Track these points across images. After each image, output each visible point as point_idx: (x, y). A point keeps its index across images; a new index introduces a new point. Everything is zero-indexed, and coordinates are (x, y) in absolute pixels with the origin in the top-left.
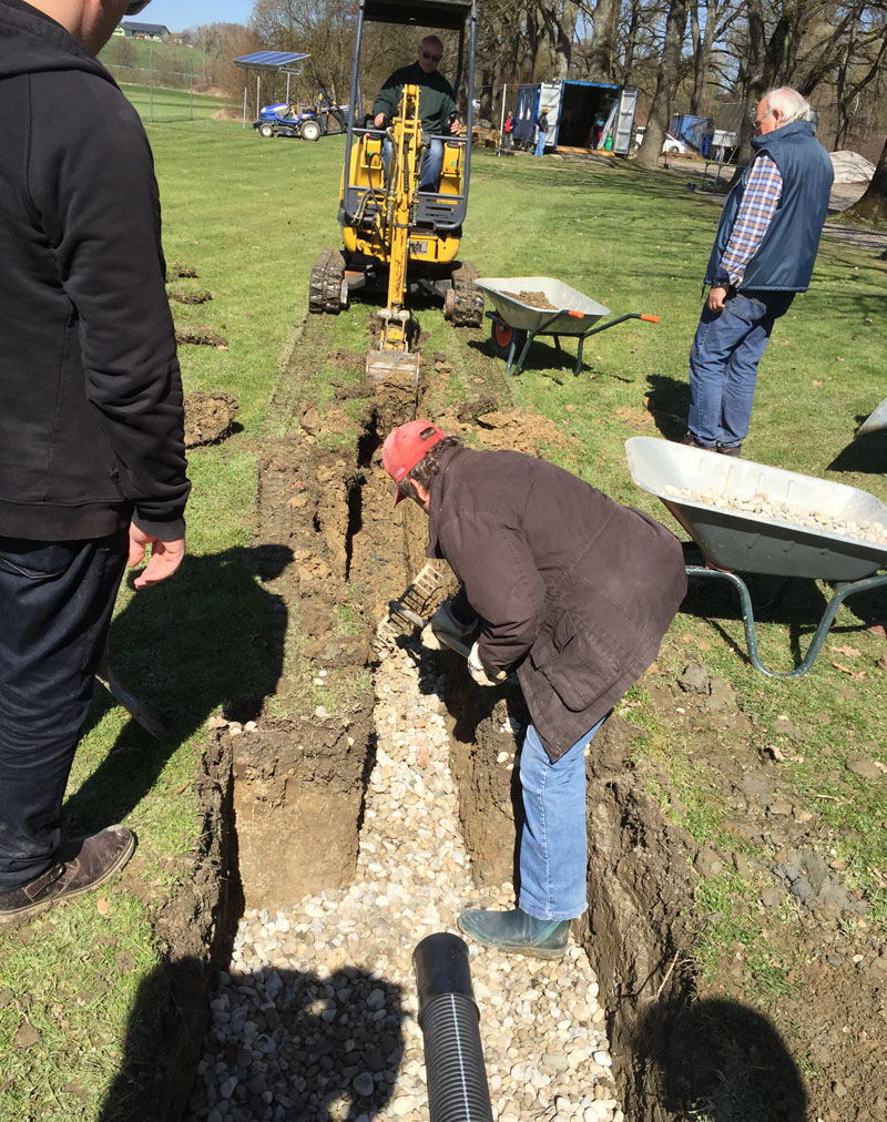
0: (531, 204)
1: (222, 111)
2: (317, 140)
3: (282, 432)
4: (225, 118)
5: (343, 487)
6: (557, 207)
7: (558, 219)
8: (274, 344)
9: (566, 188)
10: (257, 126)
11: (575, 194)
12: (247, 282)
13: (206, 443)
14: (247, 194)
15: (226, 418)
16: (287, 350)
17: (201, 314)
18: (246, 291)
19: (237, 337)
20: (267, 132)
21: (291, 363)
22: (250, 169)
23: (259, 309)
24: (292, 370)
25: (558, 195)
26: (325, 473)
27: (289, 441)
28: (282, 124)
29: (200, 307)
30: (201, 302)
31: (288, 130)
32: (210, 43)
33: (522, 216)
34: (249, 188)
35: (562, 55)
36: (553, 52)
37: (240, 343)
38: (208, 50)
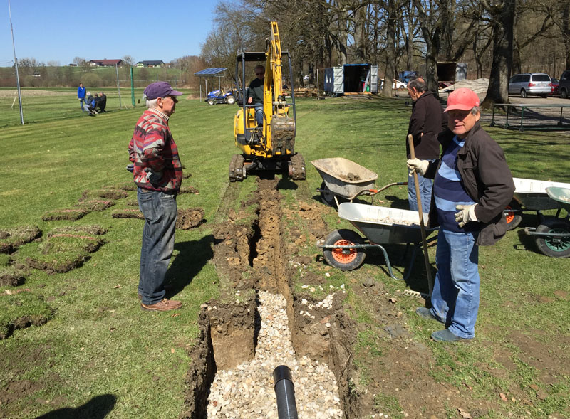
0: (331, 121)
1: (191, 96)
2: (234, 103)
3: (222, 221)
4: (192, 98)
5: (246, 238)
6: (342, 120)
7: (342, 126)
8: (218, 191)
9: (348, 111)
10: (206, 101)
11: (351, 113)
12: (206, 168)
13: (193, 227)
14: (204, 131)
15: (200, 217)
16: (223, 192)
17: (188, 182)
18: (205, 172)
19: (203, 189)
20: (211, 103)
21: (225, 196)
22: (204, 120)
23: (211, 178)
24: (225, 199)
25: (343, 115)
26: (239, 234)
27: (225, 224)
28: (217, 99)
29: (187, 180)
30: (188, 178)
31: (221, 101)
32: (183, 66)
33: (326, 126)
34: (205, 129)
35: (342, 53)
36: (339, 53)
37: (204, 191)
38: (182, 69)
